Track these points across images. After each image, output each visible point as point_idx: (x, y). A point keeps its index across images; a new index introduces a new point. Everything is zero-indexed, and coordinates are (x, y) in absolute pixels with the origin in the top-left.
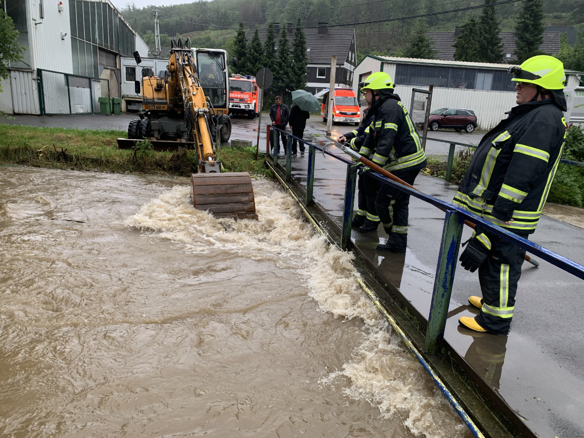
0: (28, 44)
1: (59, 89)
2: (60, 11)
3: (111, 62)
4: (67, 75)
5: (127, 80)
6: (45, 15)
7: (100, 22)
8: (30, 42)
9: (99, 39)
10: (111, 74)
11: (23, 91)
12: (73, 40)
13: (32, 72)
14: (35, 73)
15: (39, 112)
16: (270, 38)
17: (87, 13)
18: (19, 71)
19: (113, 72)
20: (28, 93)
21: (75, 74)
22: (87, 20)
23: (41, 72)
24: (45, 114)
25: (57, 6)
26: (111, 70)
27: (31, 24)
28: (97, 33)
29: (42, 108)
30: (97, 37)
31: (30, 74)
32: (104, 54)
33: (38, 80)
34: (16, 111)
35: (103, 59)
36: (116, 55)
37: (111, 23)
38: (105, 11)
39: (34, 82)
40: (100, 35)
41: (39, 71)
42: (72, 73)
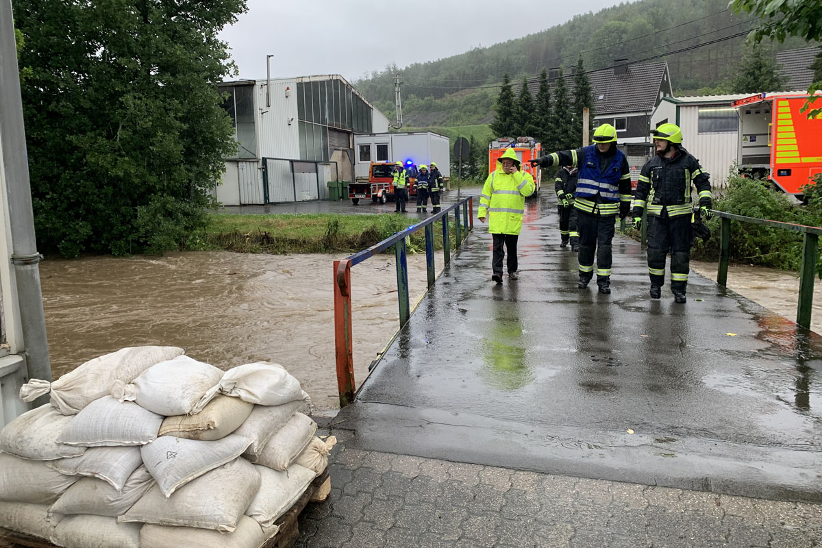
0: (255, 134)
1: (285, 176)
2: (287, 97)
3: (344, 142)
4: (292, 161)
5: (361, 160)
6: (272, 103)
7: (330, 101)
8: (256, 132)
9: (330, 119)
10: (343, 156)
11: (249, 182)
12: (301, 123)
13: (257, 162)
14: (261, 161)
15: (263, 202)
16: (544, 89)
17: (316, 94)
18: (246, 162)
19: (346, 153)
20: (253, 183)
21: (302, 159)
22: (316, 102)
23: (266, 161)
24: (269, 203)
25: (284, 91)
26: (343, 150)
27: (257, 113)
28: (327, 113)
29: (266, 197)
30: (327, 117)
31: (256, 164)
32: (336, 134)
33: (263, 168)
34: (242, 202)
35: (334, 140)
36: (349, 133)
37: (343, 100)
38: (336, 88)
39: (259, 170)
40: (330, 115)
41: (264, 160)
42: (299, 159)
